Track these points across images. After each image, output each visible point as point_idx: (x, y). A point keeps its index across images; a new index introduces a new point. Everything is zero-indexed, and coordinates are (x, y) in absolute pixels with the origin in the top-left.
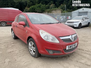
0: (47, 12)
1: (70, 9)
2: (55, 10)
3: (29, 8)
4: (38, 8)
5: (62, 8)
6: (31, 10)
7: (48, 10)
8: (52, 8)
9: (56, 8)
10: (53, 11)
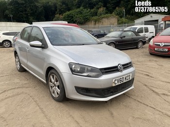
0: (93, 21)
1: (132, 14)
2: (107, 17)
3: (63, 16)
4: (77, 14)
5: (117, 14)
6: (67, 18)
7: (95, 18)
8: (101, 15)
9: (109, 15)
10: (104, 20)
